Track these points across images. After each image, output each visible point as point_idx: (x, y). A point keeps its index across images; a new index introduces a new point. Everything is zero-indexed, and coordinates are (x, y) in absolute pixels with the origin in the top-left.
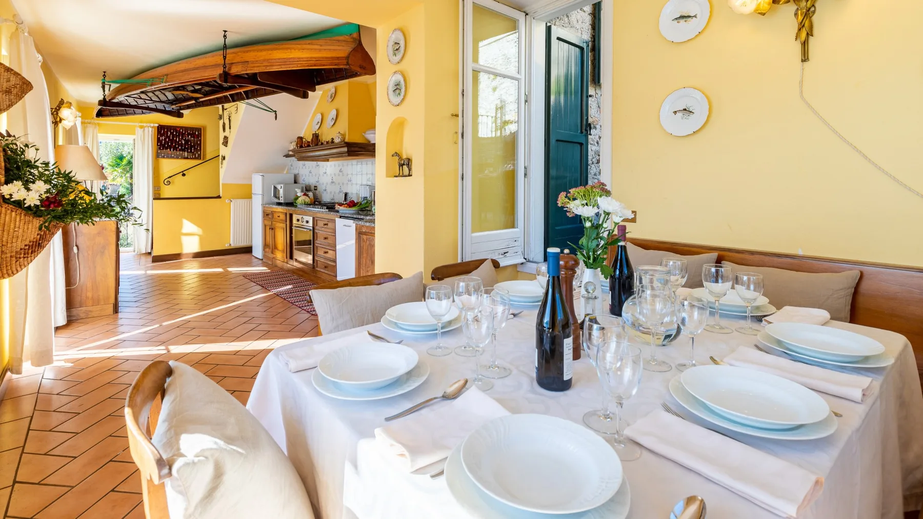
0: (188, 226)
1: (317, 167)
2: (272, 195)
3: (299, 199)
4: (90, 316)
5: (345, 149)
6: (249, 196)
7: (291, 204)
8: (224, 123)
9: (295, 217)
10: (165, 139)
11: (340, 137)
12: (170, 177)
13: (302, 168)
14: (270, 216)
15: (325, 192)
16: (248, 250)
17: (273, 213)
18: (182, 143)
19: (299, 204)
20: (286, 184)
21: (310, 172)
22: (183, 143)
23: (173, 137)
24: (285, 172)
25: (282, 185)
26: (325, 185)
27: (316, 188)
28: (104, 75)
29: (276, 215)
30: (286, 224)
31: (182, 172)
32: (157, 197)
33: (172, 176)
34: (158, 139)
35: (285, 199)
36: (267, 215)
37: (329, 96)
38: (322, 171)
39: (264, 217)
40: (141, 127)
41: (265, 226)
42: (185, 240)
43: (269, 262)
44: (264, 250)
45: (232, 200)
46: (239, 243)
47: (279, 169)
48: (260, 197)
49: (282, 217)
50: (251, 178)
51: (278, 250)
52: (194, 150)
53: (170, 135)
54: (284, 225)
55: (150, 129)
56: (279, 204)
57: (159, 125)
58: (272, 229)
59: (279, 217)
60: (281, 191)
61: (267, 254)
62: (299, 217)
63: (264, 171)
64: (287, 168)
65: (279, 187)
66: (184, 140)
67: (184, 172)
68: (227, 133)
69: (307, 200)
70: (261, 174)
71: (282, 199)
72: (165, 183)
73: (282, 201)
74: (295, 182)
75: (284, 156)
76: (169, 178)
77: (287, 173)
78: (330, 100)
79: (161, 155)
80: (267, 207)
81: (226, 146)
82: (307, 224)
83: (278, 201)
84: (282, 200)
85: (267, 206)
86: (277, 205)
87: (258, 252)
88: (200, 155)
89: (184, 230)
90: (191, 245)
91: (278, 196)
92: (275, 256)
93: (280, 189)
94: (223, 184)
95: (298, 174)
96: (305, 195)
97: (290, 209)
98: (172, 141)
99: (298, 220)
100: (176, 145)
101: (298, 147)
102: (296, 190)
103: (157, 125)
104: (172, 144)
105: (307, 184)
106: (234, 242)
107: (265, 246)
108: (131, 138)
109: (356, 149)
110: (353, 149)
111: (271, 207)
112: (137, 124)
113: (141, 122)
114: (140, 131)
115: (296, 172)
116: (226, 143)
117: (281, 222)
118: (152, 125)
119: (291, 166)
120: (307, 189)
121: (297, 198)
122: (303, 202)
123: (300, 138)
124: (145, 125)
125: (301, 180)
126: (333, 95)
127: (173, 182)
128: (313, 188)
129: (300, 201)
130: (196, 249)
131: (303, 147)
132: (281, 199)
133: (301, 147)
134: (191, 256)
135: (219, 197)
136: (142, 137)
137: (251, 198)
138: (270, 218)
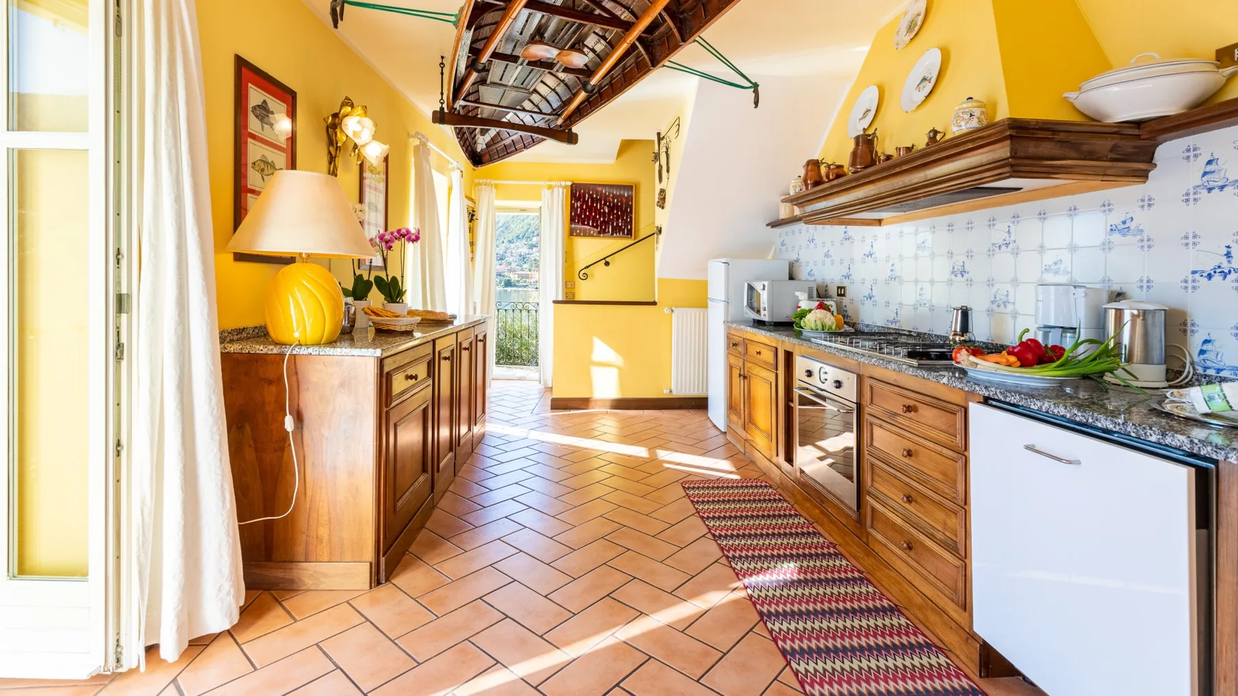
0: (602, 351)
1: (847, 243)
2: (745, 303)
3: (809, 316)
4: (322, 587)
5: (1002, 151)
6: (701, 302)
7: (785, 326)
8: (660, 165)
9: (800, 365)
10: (582, 206)
11: (977, 112)
12: (587, 267)
13: (808, 247)
14: (740, 349)
15: (868, 303)
16: (700, 404)
17: (746, 343)
18: (604, 211)
19: (807, 328)
20: (773, 282)
21: (827, 255)
22: (607, 211)
23: (592, 203)
24: (770, 257)
25: (766, 283)
26: (868, 285)
27: (841, 291)
28: (442, 63)
29: (753, 349)
30: (777, 375)
31: (605, 259)
32: (570, 300)
33: (590, 266)
34: (572, 205)
35: (772, 313)
36: (735, 345)
37: (904, 30)
38: (859, 250)
39: (728, 347)
40: (550, 187)
41: (731, 368)
42: (596, 372)
43: (739, 447)
44: (728, 417)
45: (673, 308)
46: (685, 390)
47: (757, 250)
48: (722, 306)
49: (768, 356)
50: (705, 270)
51: (756, 426)
52: (622, 222)
53: (588, 199)
54: (772, 377)
55: (561, 190)
56: (759, 324)
57: (573, 184)
58: (745, 377)
59: (759, 353)
60: (764, 296)
61: (734, 427)
62: (815, 366)
63: (730, 256)
64: (773, 249)
65: (758, 286)
66: (608, 206)
67: (607, 259)
68: (663, 186)
69: (830, 320)
70: (724, 260)
71: (766, 312)
72: (582, 277)
73: (766, 319)
74: (791, 278)
75: (767, 225)
76: (585, 268)
77: (774, 258)
78: (908, 38)
79: (576, 232)
80: (735, 329)
81: (663, 208)
82: (837, 391)
83: (757, 317)
84: (765, 316)
85: (734, 325)
86: (753, 327)
87: (718, 412)
88: (630, 232)
89: (596, 357)
90: (606, 387)
91: (755, 305)
92: (749, 437)
93: (761, 292)
94: (660, 280)
95: (797, 261)
96: (821, 306)
97: (785, 342)
98: (590, 209)
99: (809, 373)
100: (596, 215)
101: (807, 185)
102: (797, 294)
103: (570, 183)
104: (590, 213)
105: (819, 280)
106: (677, 389)
107: (731, 407)
108: (535, 204)
109: (1046, 148)
110: (1032, 148)
111: (741, 330)
112: (543, 183)
113: (550, 180)
114: (546, 193)
115: (793, 256)
116: (662, 202)
117: (764, 365)
118: (563, 183)
119: (783, 244)
120: (821, 295)
121: (803, 315)
122: (820, 327)
123: (814, 164)
124: (553, 183)
125: (803, 273)
126: (920, 19)
127: (592, 275)
128: (833, 291)
129: (810, 321)
130: (614, 394)
131: (824, 183)
132: (762, 312)
133: (817, 183)
134: (608, 404)
135: (654, 303)
136: (550, 201)
137: (706, 306)
138: (740, 353)
